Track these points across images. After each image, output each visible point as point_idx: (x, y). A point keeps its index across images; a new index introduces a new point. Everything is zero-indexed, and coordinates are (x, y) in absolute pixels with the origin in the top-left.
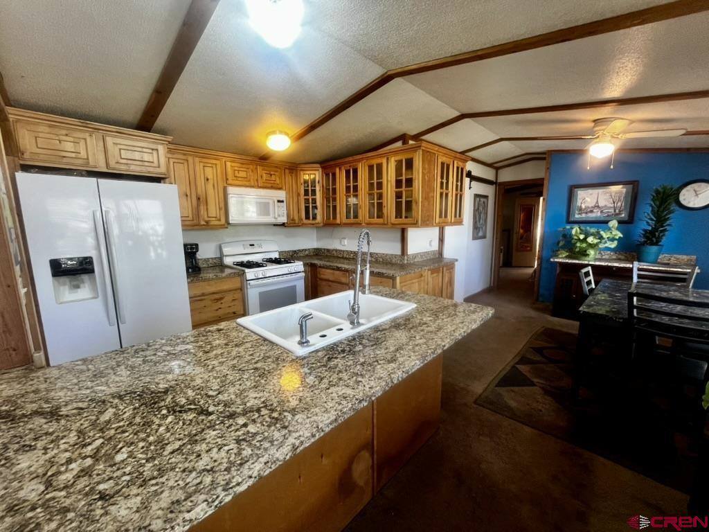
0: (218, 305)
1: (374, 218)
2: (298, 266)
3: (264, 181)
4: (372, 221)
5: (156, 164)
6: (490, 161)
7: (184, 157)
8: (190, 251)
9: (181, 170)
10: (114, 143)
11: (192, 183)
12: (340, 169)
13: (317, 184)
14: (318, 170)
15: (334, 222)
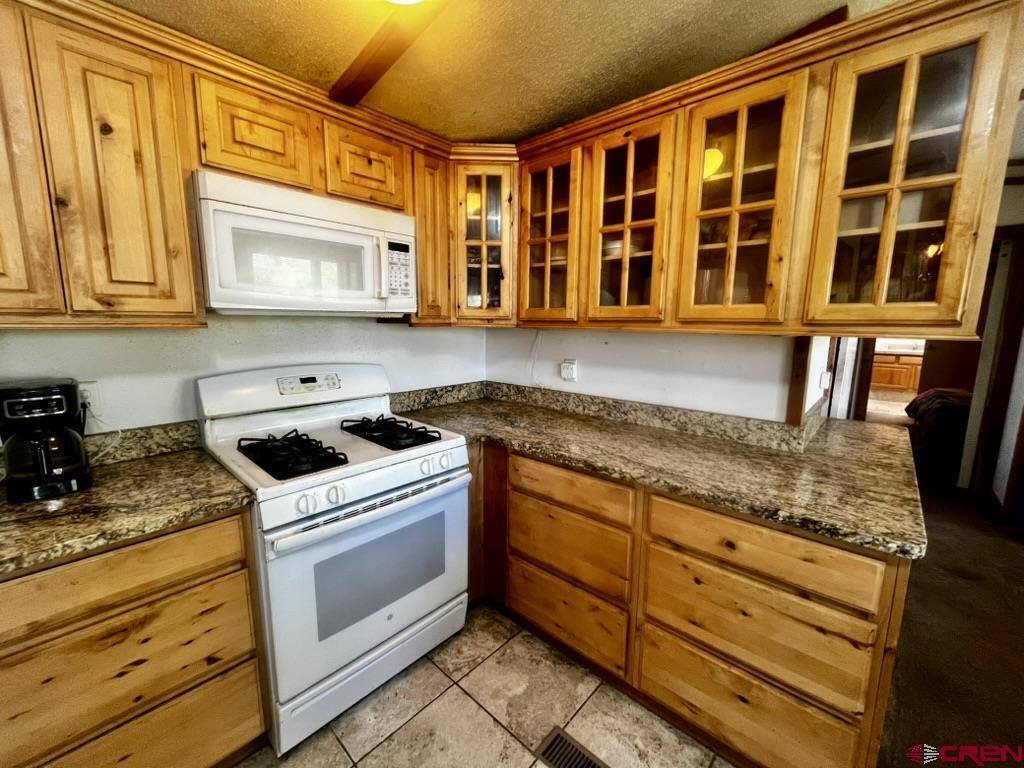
0: (127, 652)
1: (717, 300)
2: (452, 448)
3: (347, 176)
4: (711, 310)
12: (588, 151)
13: (505, 206)
14: (509, 163)
15: (557, 314)
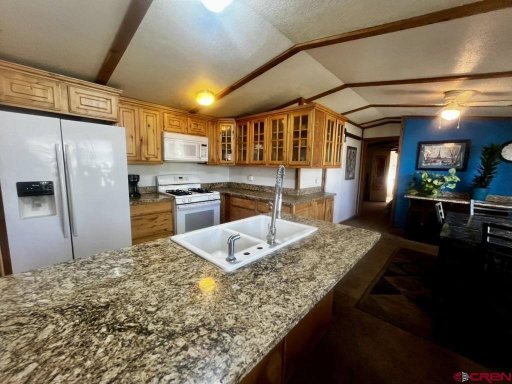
0: (153, 223)
1: (275, 160)
2: (216, 195)
3: (192, 129)
4: (274, 162)
5: (109, 111)
6: (358, 122)
7: (131, 108)
8: (133, 181)
9: (128, 117)
10: (76, 92)
11: (137, 128)
12: (250, 123)
13: (232, 133)
14: (233, 123)
15: (244, 162)
